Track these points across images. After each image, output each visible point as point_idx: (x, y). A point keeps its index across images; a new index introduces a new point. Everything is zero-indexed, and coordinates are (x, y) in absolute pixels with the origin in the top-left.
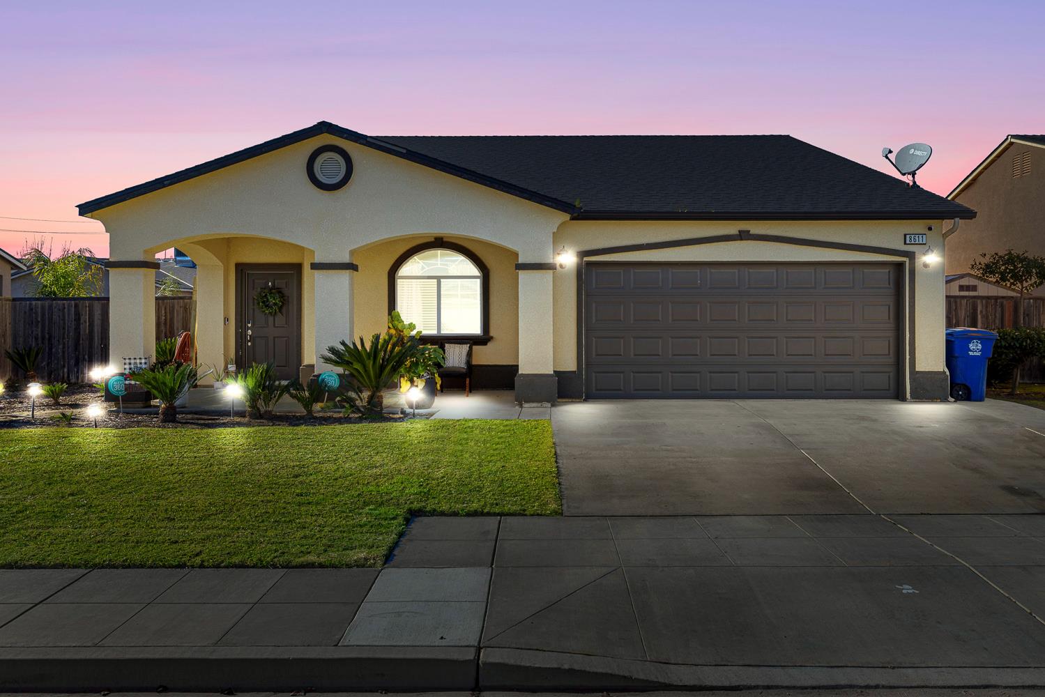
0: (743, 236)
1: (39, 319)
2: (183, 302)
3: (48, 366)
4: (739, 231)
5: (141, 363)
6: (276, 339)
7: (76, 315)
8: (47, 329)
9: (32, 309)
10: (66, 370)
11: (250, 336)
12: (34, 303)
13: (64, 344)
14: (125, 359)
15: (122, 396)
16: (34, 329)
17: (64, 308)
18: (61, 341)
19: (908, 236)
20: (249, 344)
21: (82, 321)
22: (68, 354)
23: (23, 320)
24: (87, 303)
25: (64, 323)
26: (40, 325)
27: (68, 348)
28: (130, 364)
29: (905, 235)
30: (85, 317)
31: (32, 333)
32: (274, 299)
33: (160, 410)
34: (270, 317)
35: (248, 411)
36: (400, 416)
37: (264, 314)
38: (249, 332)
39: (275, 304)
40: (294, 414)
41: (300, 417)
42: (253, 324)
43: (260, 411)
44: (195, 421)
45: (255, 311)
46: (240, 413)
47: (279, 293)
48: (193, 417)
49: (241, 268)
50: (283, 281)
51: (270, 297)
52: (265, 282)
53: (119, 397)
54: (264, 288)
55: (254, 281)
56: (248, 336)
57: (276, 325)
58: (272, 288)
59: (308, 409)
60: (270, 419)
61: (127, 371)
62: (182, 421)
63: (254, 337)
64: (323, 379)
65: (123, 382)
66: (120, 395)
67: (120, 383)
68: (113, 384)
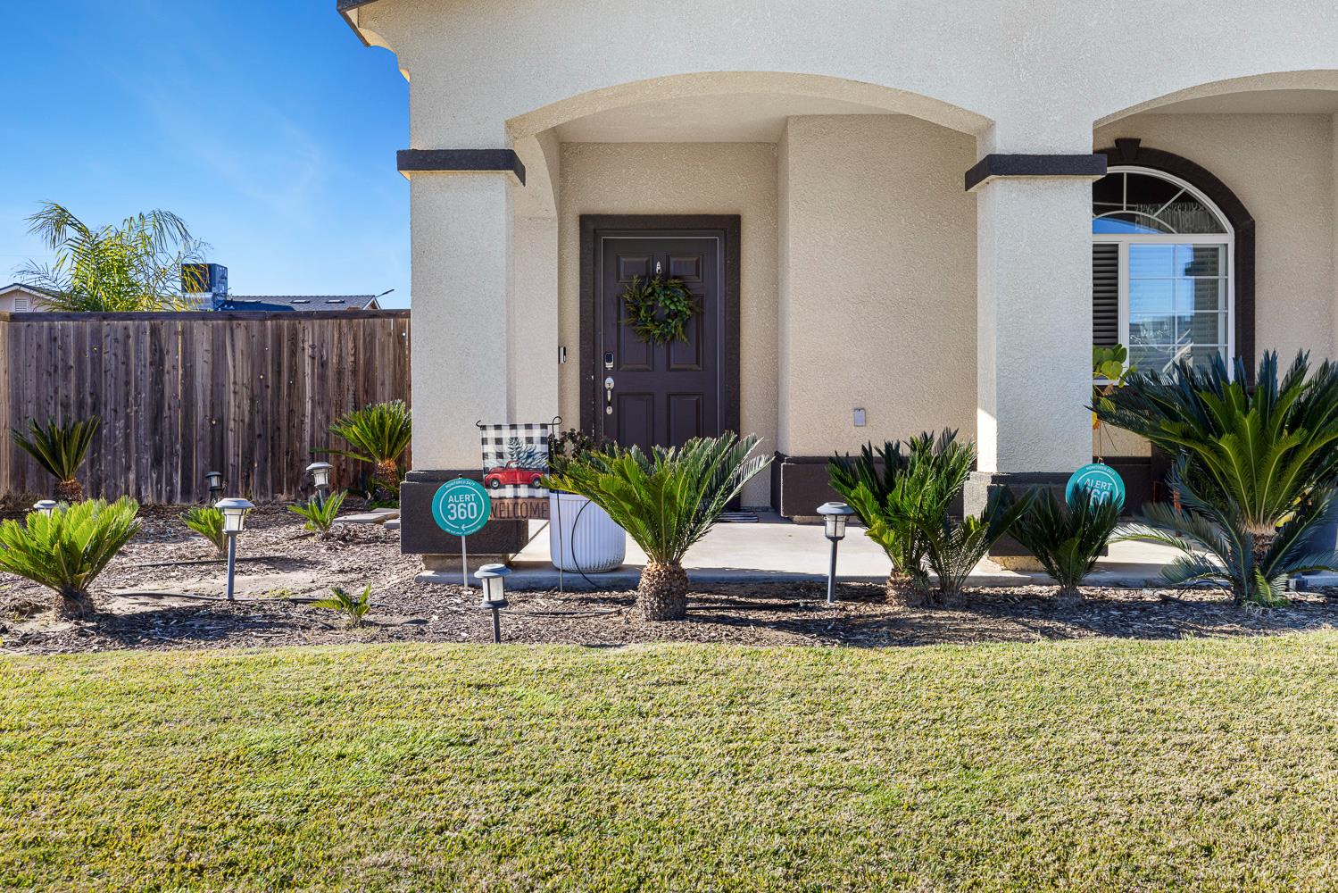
1: (72, 363)
2: (395, 322)
3: (92, 467)
5: (529, 440)
6: (672, 398)
7: (153, 352)
8: (88, 384)
9: (55, 339)
10: (132, 476)
11: (612, 391)
12: (58, 324)
13: (127, 417)
14: (484, 428)
15: (467, 537)
16: (60, 383)
17: (128, 337)
18: (121, 413)
20: (609, 411)
21: (167, 366)
22: (136, 440)
23: (34, 364)
24: (179, 325)
25: (128, 373)
26: (73, 374)
27: (137, 427)
28: (499, 441)
30: (174, 358)
31: (56, 392)
32: (673, 302)
33: (644, 581)
34: (661, 349)
35: (894, 583)
36: (1312, 597)
37: (644, 339)
38: (610, 383)
39: (675, 315)
40: (1024, 590)
41: (1043, 599)
42: (617, 365)
43: (931, 584)
44: (743, 614)
45: (622, 330)
46: (854, 588)
47: (683, 286)
48: (734, 602)
49: (592, 227)
50: (690, 259)
51: (662, 298)
52: (648, 261)
53: (460, 538)
54: (649, 275)
55: (618, 259)
56: (609, 392)
57: (673, 366)
58: (666, 275)
59: (1069, 576)
60: (968, 608)
61: (492, 463)
62: (702, 612)
63: (619, 395)
64: (1077, 487)
65: (477, 496)
66: (464, 531)
67: (467, 498)
68: (446, 503)
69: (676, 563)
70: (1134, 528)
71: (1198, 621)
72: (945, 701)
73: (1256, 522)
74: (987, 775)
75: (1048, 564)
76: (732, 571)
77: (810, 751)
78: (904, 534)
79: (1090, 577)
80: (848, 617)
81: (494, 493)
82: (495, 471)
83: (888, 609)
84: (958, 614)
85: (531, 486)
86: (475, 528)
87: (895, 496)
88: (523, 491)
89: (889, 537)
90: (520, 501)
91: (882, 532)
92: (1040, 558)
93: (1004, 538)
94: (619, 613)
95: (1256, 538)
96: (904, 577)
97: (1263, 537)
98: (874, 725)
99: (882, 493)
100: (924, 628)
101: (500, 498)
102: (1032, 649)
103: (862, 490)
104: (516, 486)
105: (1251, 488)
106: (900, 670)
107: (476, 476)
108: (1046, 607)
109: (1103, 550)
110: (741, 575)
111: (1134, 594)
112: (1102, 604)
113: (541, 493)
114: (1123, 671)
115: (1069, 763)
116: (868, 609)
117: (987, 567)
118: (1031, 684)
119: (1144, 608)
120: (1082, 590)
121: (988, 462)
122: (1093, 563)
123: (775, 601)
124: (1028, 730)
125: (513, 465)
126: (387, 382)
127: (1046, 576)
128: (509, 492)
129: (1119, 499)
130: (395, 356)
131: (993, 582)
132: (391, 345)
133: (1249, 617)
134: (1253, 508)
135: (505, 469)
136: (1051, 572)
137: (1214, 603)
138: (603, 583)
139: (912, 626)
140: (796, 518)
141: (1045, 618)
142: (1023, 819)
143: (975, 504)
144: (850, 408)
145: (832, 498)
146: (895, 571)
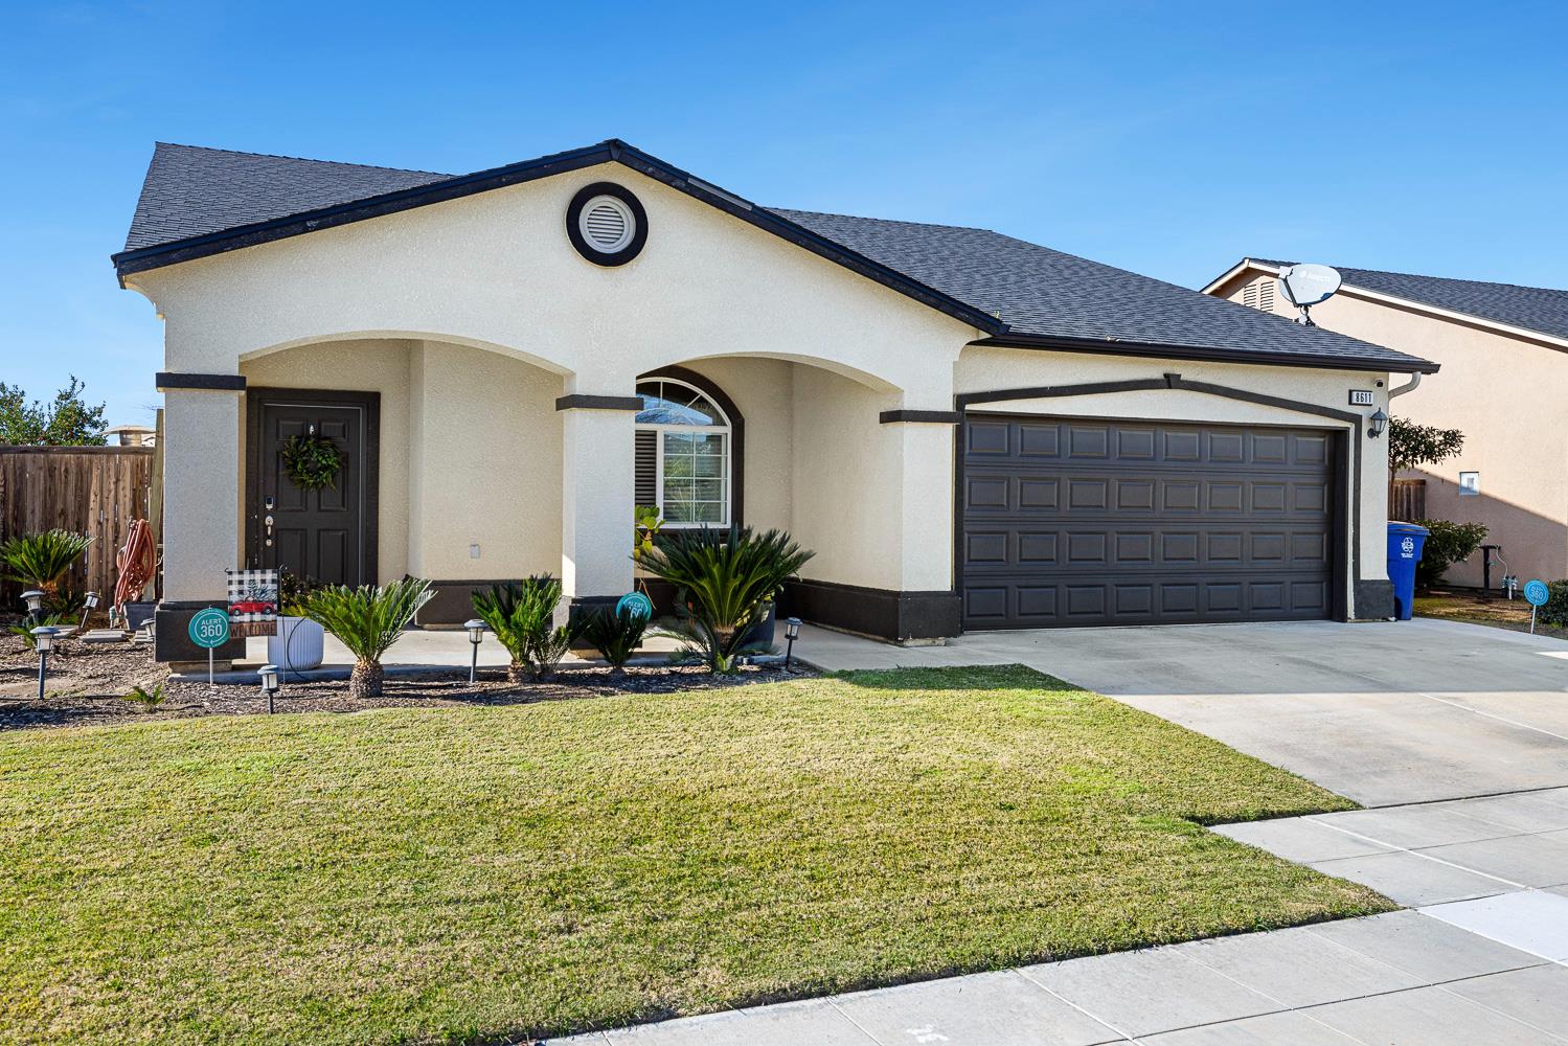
0: (1170, 382)
4: (1165, 375)
5: (263, 581)
6: (322, 533)
11: (271, 527)
14: (230, 573)
19: (1355, 393)
20: (269, 543)
28: (241, 582)
29: (1351, 392)
32: (324, 458)
33: (355, 673)
34: (313, 492)
35: (514, 669)
36: (755, 668)
37: (299, 486)
38: (269, 520)
39: (325, 468)
40: (591, 671)
41: (602, 676)
42: (276, 506)
43: (536, 669)
44: (418, 692)
45: (280, 478)
46: (484, 673)
47: (333, 446)
48: (408, 685)
49: (257, 397)
50: (337, 424)
51: (316, 454)
52: (303, 425)
53: (208, 649)
54: (303, 437)
55: (278, 421)
56: (269, 528)
57: (323, 508)
58: (318, 436)
59: (618, 660)
60: (558, 682)
61: (235, 598)
62: (391, 692)
63: (277, 530)
64: (623, 606)
65: (222, 620)
66: (211, 646)
67: (216, 621)
68: (200, 624)
69: (376, 661)
70: (657, 629)
71: (687, 684)
72: (551, 727)
73: (723, 626)
74: (574, 755)
75: (606, 654)
76: (398, 665)
77: (487, 751)
78: (522, 639)
79: (630, 661)
80: (485, 690)
81: (238, 619)
82: (237, 603)
83: (510, 685)
84: (552, 686)
85: (263, 613)
86: (220, 642)
87: (517, 616)
88: (257, 617)
89: (512, 640)
90: (255, 624)
91: (507, 637)
92: (601, 651)
93: (580, 639)
94: (335, 695)
95: (723, 635)
96: (520, 665)
97: (726, 634)
98: (516, 739)
99: (508, 612)
100: (533, 694)
101: (241, 622)
102: (596, 701)
103: (496, 613)
104: (252, 613)
105: (719, 607)
106: (526, 715)
107: (222, 605)
108: (604, 680)
109: (640, 645)
110: (407, 669)
111: (656, 670)
112: (637, 676)
113: (270, 617)
114: (642, 709)
115: (612, 747)
116: (497, 685)
117: (570, 657)
118: (595, 717)
119: (660, 678)
120: (626, 670)
121: (569, 590)
122: (632, 652)
123: (436, 683)
124: (594, 737)
125: (251, 599)
126: (37, 511)
127: (604, 662)
128: (246, 618)
129: (647, 613)
130: (45, 488)
131: (572, 666)
132: (42, 478)
133: (716, 680)
134: (721, 618)
135: (244, 602)
136: (607, 658)
137: (699, 674)
138: (310, 677)
139: (526, 694)
140: (427, 626)
141: (603, 686)
142: (591, 768)
143: (561, 618)
144: (468, 544)
145: (475, 616)
146: (514, 661)
